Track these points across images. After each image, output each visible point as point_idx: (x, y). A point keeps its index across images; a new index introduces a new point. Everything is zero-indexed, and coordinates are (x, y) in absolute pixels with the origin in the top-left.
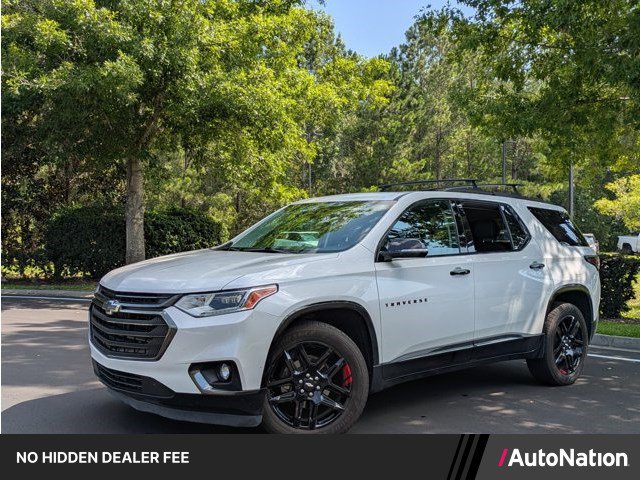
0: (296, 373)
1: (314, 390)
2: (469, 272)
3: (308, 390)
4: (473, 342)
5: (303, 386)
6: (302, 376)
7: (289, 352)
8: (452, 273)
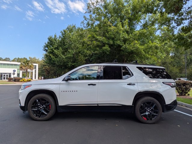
0: (39, 104)
1: (42, 109)
2: (95, 85)
3: (41, 109)
4: (98, 104)
5: (40, 108)
6: (40, 105)
7: (38, 100)
8: (89, 85)
